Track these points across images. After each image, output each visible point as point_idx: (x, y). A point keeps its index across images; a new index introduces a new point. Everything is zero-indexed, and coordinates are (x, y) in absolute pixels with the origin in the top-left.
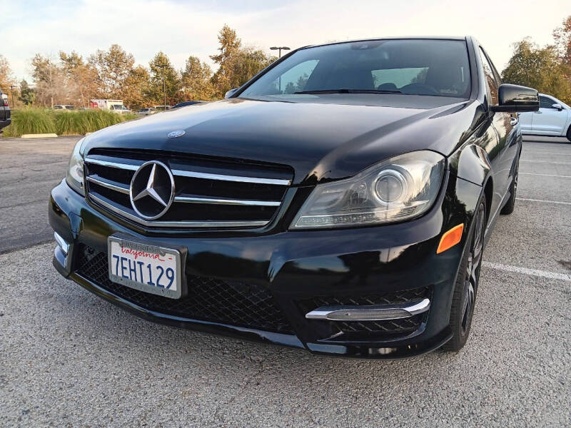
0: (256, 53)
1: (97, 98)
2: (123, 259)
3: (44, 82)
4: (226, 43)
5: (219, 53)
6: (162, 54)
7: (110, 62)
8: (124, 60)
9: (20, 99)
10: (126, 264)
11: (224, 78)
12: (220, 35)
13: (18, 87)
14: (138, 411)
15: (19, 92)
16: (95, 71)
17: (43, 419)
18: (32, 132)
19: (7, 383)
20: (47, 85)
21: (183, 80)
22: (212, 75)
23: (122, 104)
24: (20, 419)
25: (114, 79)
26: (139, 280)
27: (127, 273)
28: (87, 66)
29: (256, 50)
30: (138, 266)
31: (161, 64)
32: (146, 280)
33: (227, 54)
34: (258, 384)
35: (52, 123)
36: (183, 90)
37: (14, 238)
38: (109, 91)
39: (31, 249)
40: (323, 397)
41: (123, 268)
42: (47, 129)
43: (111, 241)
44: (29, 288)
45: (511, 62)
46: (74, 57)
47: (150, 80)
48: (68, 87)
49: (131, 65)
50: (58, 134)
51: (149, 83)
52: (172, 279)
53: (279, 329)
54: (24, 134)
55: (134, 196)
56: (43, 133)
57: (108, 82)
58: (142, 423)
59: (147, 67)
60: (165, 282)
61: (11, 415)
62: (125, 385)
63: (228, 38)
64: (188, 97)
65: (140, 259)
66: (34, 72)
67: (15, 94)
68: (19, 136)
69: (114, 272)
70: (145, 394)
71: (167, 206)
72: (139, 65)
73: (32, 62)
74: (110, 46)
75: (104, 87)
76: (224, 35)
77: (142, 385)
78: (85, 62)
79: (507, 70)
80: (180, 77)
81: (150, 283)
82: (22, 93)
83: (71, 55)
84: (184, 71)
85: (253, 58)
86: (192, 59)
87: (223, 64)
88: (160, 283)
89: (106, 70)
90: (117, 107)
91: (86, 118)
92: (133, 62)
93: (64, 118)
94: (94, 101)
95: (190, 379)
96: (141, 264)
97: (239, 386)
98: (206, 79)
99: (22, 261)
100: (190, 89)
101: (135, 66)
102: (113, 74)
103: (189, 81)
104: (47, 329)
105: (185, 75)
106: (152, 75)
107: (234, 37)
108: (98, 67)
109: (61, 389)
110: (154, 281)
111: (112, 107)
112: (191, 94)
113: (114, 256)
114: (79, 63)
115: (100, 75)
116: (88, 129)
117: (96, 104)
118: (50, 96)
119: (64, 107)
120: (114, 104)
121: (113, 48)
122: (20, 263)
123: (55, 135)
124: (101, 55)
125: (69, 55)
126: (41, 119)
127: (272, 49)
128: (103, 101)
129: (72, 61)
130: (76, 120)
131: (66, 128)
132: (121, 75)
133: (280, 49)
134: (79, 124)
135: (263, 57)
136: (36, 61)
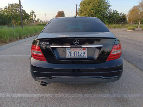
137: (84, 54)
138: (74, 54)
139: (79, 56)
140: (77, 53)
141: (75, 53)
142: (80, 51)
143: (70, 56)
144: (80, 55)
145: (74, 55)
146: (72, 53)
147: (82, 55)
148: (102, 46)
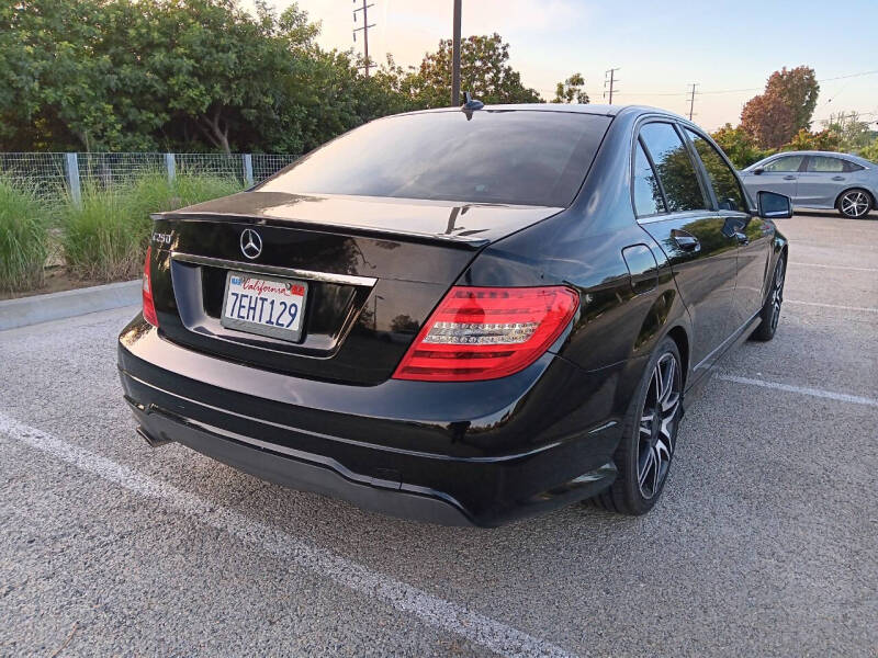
137: (294, 316)
138: (254, 309)
139: (270, 322)
140: (267, 305)
141: (260, 302)
142: (279, 298)
143: (235, 316)
144: (274, 320)
145: (251, 311)
146: (245, 302)
147: (285, 319)
148: (369, 282)
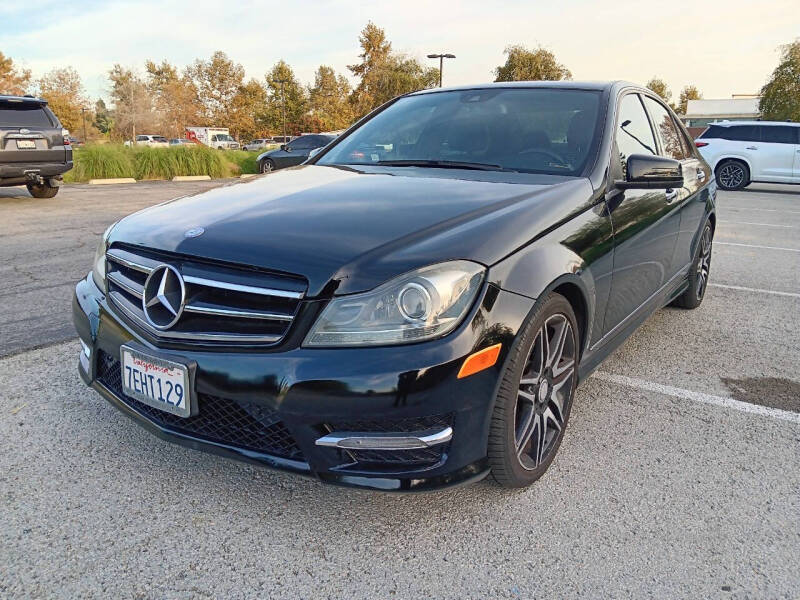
0: (407, 63)
1: (195, 124)
2: (135, 371)
3: (123, 104)
4: (370, 47)
5: (360, 62)
6: (283, 63)
7: (212, 75)
8: (231, 73)
9: (94, 125)
10: (138, 377)
11: (366, 96)
12: (362, 36)
13: (93, 108)
14: (143, 536)
15: (94, 115)
16: (193, 89)
17: (43, 538)
18: (104, 177)
19: (14, 501)
20: (127, 108)
21: (311, 100)
22: (351, 93)
23: (227, 133)
24: (20, 539)
25: (218, 99)
26: (150, 394)
27: (139, 387)
28: (184, 81)
29: (408, 59)
30: (148, 379)
31: (281, 77)
32: (157, 396)
33: (370, 64)
34: (280, 514)
35: (129, 164)
36: (311, 113)
37: (53, 329)
38: (211, 115)
39: (70, 344)
40: (346, 533)
41: (136, 381)
42: (122, 172)
43: (123, 351)
44: (58, 393)
45: (776, 73)
46: (166, 69)
47: (267, 99)
48: (157, 109)
49: (240, 79)
50: (137, 179)
51: (265, 103)
52: (181, 395)
53: (292, 455)
54: (93, 178)
55: (147, 303)
56: (119, 177)
57: (210, 104)
58: (143, 549)
59: (262, 81)
60: (174, 398)
61: (11, 534)
62: (137, 508)
63: (373, 41)
64: (317, 123)
65: (151, 372)
66: (112, 90)
67: (88, 118)
68: (86, 181)
69: (127, 384)
70: (155, 518)
71: (178, 316)
72: (253, 79)
73: (109, 75)
74: (213, 55)
75: (204, 110)
76: (369, 37)
77: (154, 510)
78: (181, 76)
79: (771, 85)
80: (307, 95)
81: (161, 399)
82: (98, 116)
83: (161, 66)
84: (313, 88)
85: (403, 71)
86: (323, 71)
87: (365, 77)
88: (170, 400)
89: (207, 87)
90: (221, 137)
91: (174, 157)
92: (242, 75)
93: (144, 158)
94: (191, 129)
95: (208, 506)
96: (151, 377)
97: (259, 515)
98: (342, 98)
99: (56, 359)
100: (320, 112)
101: (245, 82)
102: (216, 93)
103: (319, 100)
104: (68, 442)
105: (314, 92)
106: (270, 92)
107: (382, 39)
108: (197, 83)
109: (68, 509)
110: (164, 398)
111: (214, 139)
112: (321, 120)
113: (127, 368)
114: (172, 75)
115: (199, 94)
116: (176, 171)
117: (194, 133)
118: (131, 124)
119: (150, 137)
120: (216, 133)
121: (216, 56)
122: (54, 362)
123: (133, 180)
124: (200, 66)
125: (159, 65)
126: (116, 158)
127: (430, 57)
128: (202, 130)
129: (162, 74)
130: (160, 160)
131: (148, 170)
132: (227, 93)
133: (441, 56)
134: (164, 165)
135: (417, 69)
136: (115, 74)
